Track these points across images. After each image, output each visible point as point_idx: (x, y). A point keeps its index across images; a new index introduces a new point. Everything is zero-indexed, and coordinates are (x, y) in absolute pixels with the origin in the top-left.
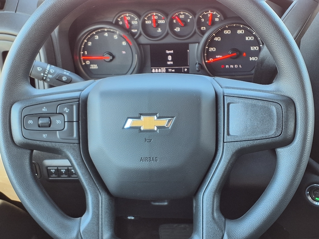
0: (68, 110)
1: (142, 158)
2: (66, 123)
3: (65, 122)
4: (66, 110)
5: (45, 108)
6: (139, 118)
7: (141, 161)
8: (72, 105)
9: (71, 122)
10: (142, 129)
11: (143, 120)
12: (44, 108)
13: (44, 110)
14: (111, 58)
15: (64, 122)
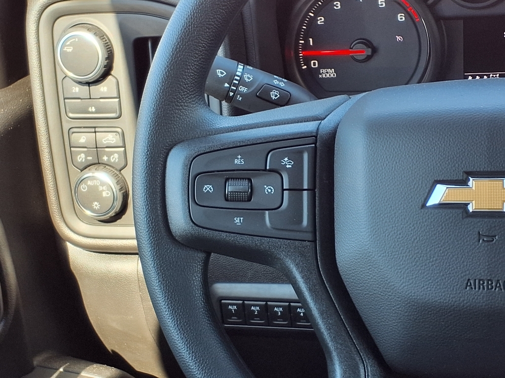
0: (290, 162)
1: (469, 280)
2: (285, 192)
3: (283, 190)
4: (287, 162)
5: (239, 157)
6: (464, 183)
7: (466, 288)
8: (301, 153)
9: (296, 190)
10: (471, 208)
11: (474, 188)
12: (238, 159)
13: (238, 161)
14: (369, 52)
15: (280, 191)
